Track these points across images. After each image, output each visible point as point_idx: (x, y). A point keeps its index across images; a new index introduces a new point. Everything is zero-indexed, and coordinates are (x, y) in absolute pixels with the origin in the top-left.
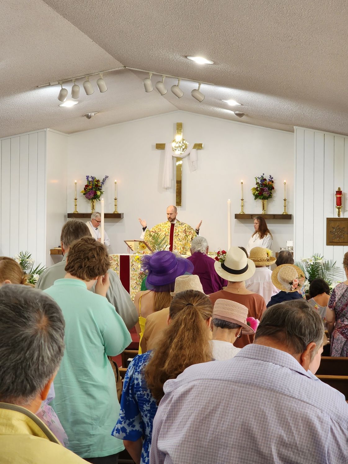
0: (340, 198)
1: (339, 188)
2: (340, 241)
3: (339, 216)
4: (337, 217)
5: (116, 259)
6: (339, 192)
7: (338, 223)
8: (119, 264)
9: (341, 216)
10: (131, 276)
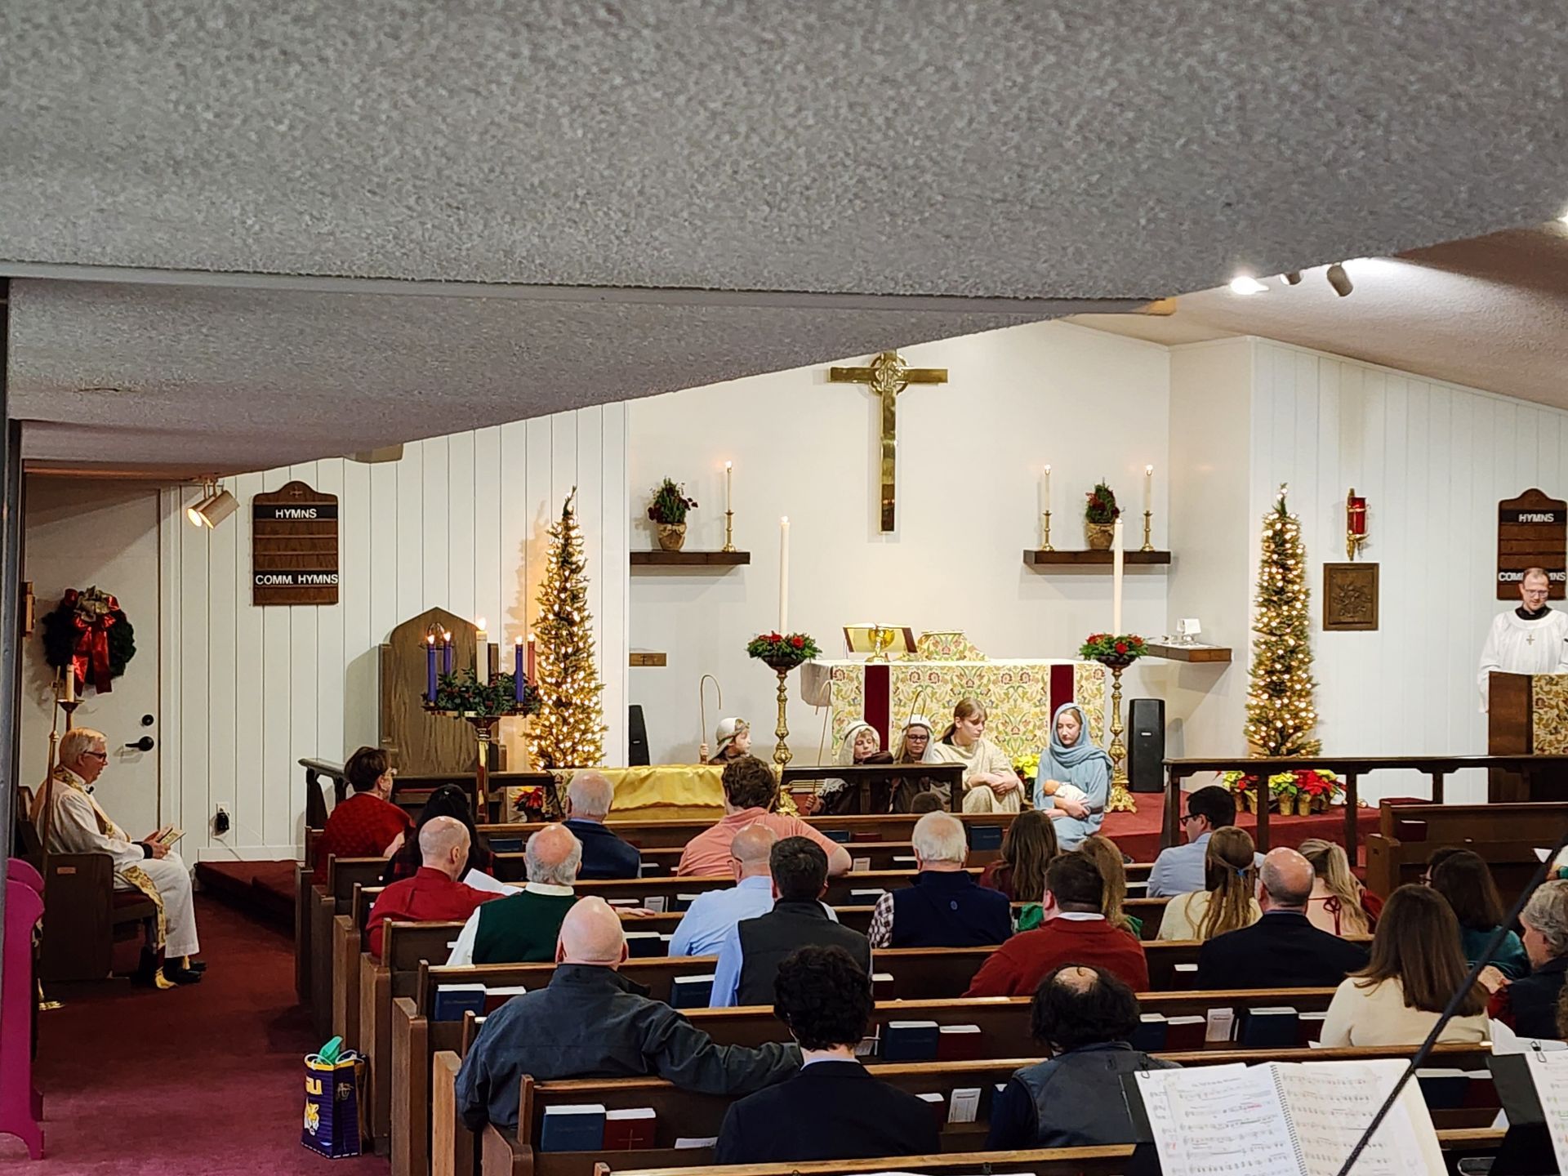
0: (1361, 517)
1: (1352, 492)
2: (1356, 620)
3: (1352, 559)
4: (1347, 561)
5: (854, 675)
6: (1356, 501)
7: (1352, 575)
8: (863, 690)
9: (1356, 560)
10: (892, 717)
